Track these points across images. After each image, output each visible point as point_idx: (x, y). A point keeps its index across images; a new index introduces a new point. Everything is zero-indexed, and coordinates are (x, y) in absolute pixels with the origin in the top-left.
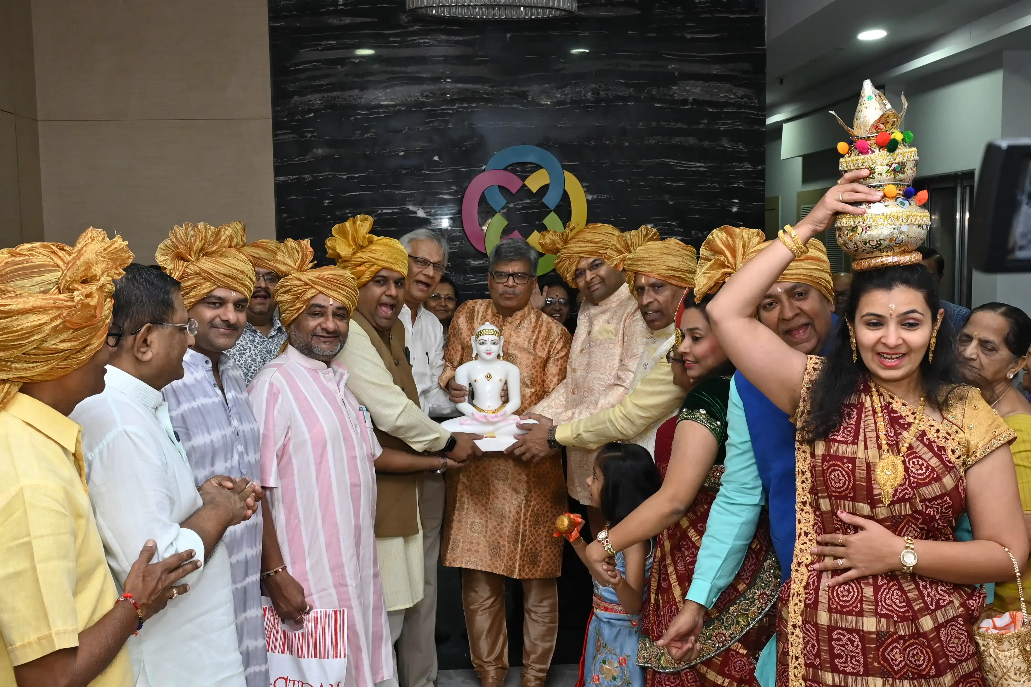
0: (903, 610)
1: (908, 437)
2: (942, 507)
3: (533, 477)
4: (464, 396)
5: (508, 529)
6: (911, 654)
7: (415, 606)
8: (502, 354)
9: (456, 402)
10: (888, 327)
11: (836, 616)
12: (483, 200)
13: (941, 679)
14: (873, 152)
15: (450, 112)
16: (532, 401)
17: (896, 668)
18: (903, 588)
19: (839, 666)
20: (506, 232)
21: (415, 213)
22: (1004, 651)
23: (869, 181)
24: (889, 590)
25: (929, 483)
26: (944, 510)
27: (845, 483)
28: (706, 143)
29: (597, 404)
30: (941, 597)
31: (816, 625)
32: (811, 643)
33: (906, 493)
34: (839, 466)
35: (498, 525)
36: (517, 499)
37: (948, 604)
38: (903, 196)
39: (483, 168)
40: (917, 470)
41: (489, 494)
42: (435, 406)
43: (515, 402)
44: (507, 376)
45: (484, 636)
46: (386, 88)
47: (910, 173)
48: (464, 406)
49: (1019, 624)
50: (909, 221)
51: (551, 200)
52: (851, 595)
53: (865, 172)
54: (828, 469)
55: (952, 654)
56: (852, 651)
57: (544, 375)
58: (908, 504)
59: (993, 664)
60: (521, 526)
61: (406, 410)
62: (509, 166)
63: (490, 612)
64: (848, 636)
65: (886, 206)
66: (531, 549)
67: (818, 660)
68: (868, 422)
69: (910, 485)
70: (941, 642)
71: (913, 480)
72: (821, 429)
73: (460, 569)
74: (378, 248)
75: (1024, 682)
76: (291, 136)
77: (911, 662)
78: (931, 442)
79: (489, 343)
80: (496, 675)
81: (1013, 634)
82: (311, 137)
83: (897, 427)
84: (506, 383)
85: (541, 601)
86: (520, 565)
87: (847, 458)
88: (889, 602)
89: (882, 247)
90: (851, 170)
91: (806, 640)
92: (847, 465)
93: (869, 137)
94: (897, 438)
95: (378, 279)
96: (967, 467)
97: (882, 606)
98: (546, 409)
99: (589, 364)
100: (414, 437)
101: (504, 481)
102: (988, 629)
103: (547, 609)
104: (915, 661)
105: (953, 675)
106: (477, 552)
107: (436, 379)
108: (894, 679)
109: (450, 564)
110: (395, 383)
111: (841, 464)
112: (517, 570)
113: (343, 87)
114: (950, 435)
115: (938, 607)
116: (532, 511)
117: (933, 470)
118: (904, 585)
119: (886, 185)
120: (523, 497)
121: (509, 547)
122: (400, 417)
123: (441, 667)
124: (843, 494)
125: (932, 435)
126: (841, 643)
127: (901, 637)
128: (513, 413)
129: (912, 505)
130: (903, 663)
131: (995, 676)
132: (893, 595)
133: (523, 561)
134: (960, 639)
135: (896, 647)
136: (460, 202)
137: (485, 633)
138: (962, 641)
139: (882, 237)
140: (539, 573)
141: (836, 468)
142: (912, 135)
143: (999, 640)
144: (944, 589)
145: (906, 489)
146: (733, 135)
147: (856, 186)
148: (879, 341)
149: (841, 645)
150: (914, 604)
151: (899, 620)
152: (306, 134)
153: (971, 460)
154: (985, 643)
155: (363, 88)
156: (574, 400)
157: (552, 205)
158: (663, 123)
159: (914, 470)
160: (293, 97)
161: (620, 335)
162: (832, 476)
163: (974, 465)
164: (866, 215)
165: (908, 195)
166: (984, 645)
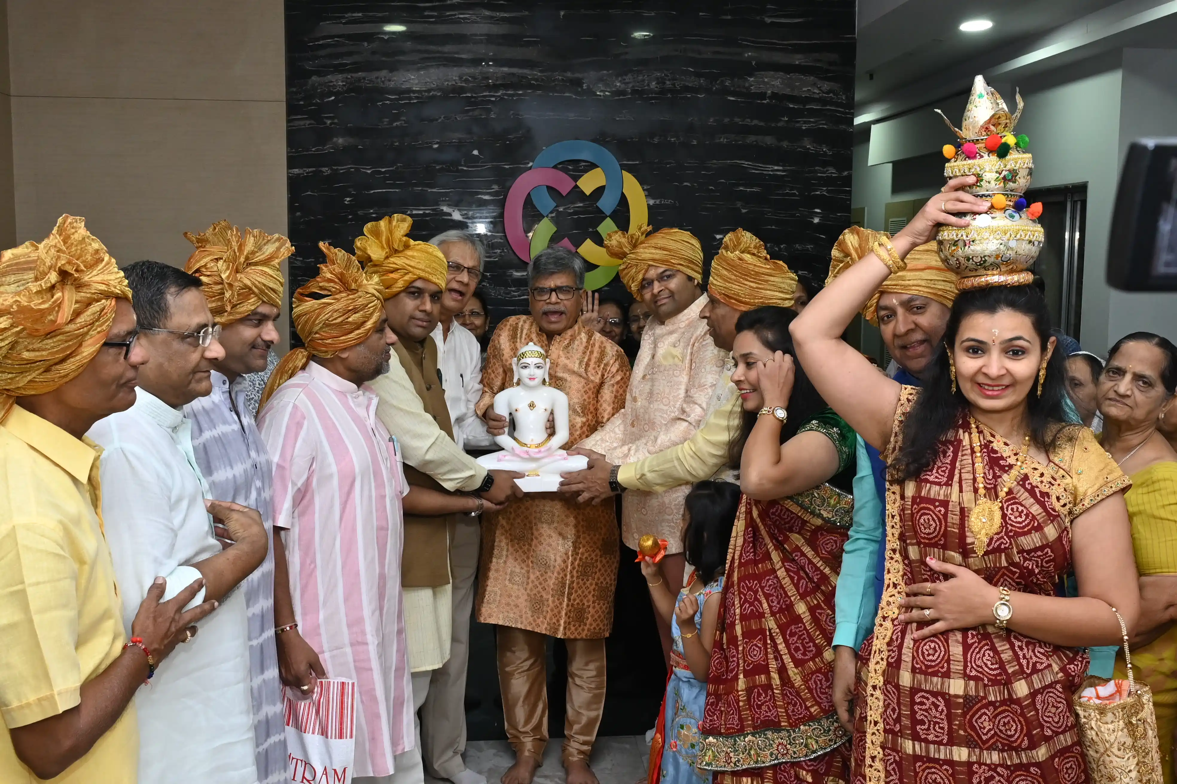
0: (995, 672)
1: (1008, 481)
2: (1042, 560)
3: (583, 520)
4: (503, 427)
5: (553, 580)
6: (1002, 723)
7: (445, 666)
8: (547, 380)
9: (495, 435)
10: (990, 354)
11: (921, 677)
12: (528, 202)
13: (1034, 752)
14: (982, 157)
15: (493, 99)
16: (583, 433)
17: (984, 738)
18: (996, 648)
19: (921, 732)
20: (554, 239)
21: (450, 215)
22: (1107, 723)
23: (975, 190)
24: (980, 650)
25: (1029, 532)
26: (1044, 564)
27: (935, 529)
28: (785, 144)
29: (656, 440)
30: (1038, 660)
31: (897, 687)
32: (891, 707)
33: (1002, 543)
34: (929, 509)
35: (542, 575)
36: (563, 545)
37: (1045, 668)
38: (1013, 208)
39: (531, 164)
40: (1016, 518)
41: (532, 540)
42: (470, 438)
43: (562, 435)
44: (553, 405)
45: (520, 703)
46: (419, 69)
47: (1022, 182)
48: (504, 439)
49: (1125, 694)
50: (1018, 236)
51: (606, 204)
52: (937, 655)
53: (972, 180)
54: (917, 512)
55: (1049, 725)
56: (935, 717)
57: (597, 402)
58: (1003, 555)
59: (1094, 738)
60: (568, 577)
61: (438, 442)
62: (560, 163)
63: (528, 676)
64: (932, 699)
65: (993, 218)
66: (578, 604)
67: (898, 725)
68: (965, 462)
69: (1007, 534)
70: (1037, 710)
71: (1010, 528)
72: (912, 467)
73: (495, 626)
74: (415, 254)
75: (1128, 759)
76: (308, 122)
77: (1001, 731)
78: (1033, 487)
79: (532, 366)
80: (534, 747)
81: (1118, 705)
82: (331, 124)
83: (997, 470)
84: (552, 413)
85: (587, 664)
86: (565, 622)
87: (938, 501)
88: (979, 663)
89: (987, 264)
90: (956, 177)
91: (886, 703)
92: (938, 509)
93: (977, 140)
94: (996, 481)
95: (413, 290)
96: (1074, 517)
97: (972, 667)
98: (598, 443)
99: (651, 393)
100: (445, 474)
101: (549, 524)
102: (1090, 698)
103: (594, 673)
104: (1006, 730)
105: (1048, 750)
106: (517, 606)
107: (472, 406)
108: (981, 750)
109: (485, 619)
110: (426, 410)
111: (932, 507)
112: (561, 628)
113: (369, 67)
114: (1055, 480)
115: (1035, 671)
116: (581, 559)
117: (1034, 517)
118: (997, 645)
119: (994, 194)
120: (570, 544)
121: (553, 602)
122: (431, 450)
123: (471, 737)
124: (933, 541)
125: (1035, 479)
126: (924, 707)
127: (991, 703)
128: (560, 448)
129: (1009, 558)
130: (992, 732)
131: (1097, 752)
132: (984, 655)
133: (569, 617)
134: (1057, 708)
135: (985, 714)
136: (502, 204)
137: (522, 699)
138: (1059, 710)
139: (987, 253)
140: (586, 632)
141: (926, 511)
142: (1027, 139)
143: (1102, 711)
144: (1042, 651)
145: (1002, 537)
146: (817, 135)
147: (961, 195)
148: (979, 371)
149: (924, 710)
150: (1007, 667)
151: (990, 684)
152: (325, 120)
153: (1077, 510)
154: (1087, 714)
155: (393, 68)
156: (633, 433)
157: (608, 211)
158: (737, 120)
159: (1013, 518)
160: (310, 77)
161: (687, 361)
162: (922, 521)
163: (1081, 514)
164: (970, 227)
165: (1019, 207)
166: (1085, 717)
